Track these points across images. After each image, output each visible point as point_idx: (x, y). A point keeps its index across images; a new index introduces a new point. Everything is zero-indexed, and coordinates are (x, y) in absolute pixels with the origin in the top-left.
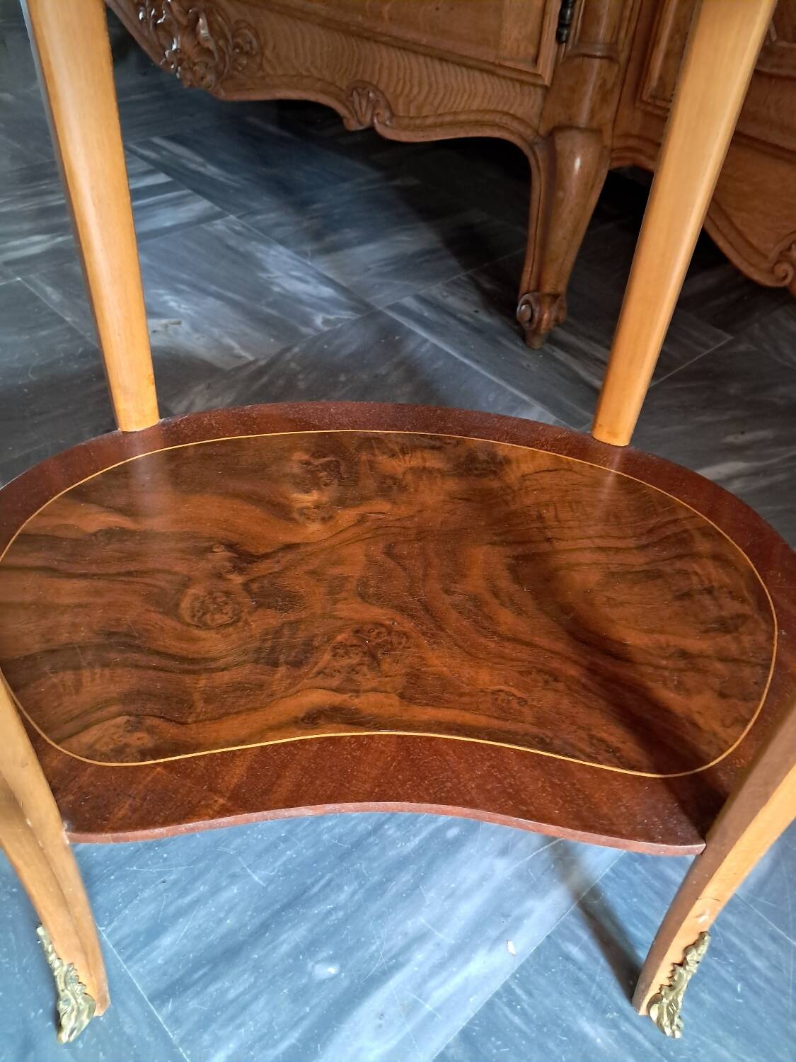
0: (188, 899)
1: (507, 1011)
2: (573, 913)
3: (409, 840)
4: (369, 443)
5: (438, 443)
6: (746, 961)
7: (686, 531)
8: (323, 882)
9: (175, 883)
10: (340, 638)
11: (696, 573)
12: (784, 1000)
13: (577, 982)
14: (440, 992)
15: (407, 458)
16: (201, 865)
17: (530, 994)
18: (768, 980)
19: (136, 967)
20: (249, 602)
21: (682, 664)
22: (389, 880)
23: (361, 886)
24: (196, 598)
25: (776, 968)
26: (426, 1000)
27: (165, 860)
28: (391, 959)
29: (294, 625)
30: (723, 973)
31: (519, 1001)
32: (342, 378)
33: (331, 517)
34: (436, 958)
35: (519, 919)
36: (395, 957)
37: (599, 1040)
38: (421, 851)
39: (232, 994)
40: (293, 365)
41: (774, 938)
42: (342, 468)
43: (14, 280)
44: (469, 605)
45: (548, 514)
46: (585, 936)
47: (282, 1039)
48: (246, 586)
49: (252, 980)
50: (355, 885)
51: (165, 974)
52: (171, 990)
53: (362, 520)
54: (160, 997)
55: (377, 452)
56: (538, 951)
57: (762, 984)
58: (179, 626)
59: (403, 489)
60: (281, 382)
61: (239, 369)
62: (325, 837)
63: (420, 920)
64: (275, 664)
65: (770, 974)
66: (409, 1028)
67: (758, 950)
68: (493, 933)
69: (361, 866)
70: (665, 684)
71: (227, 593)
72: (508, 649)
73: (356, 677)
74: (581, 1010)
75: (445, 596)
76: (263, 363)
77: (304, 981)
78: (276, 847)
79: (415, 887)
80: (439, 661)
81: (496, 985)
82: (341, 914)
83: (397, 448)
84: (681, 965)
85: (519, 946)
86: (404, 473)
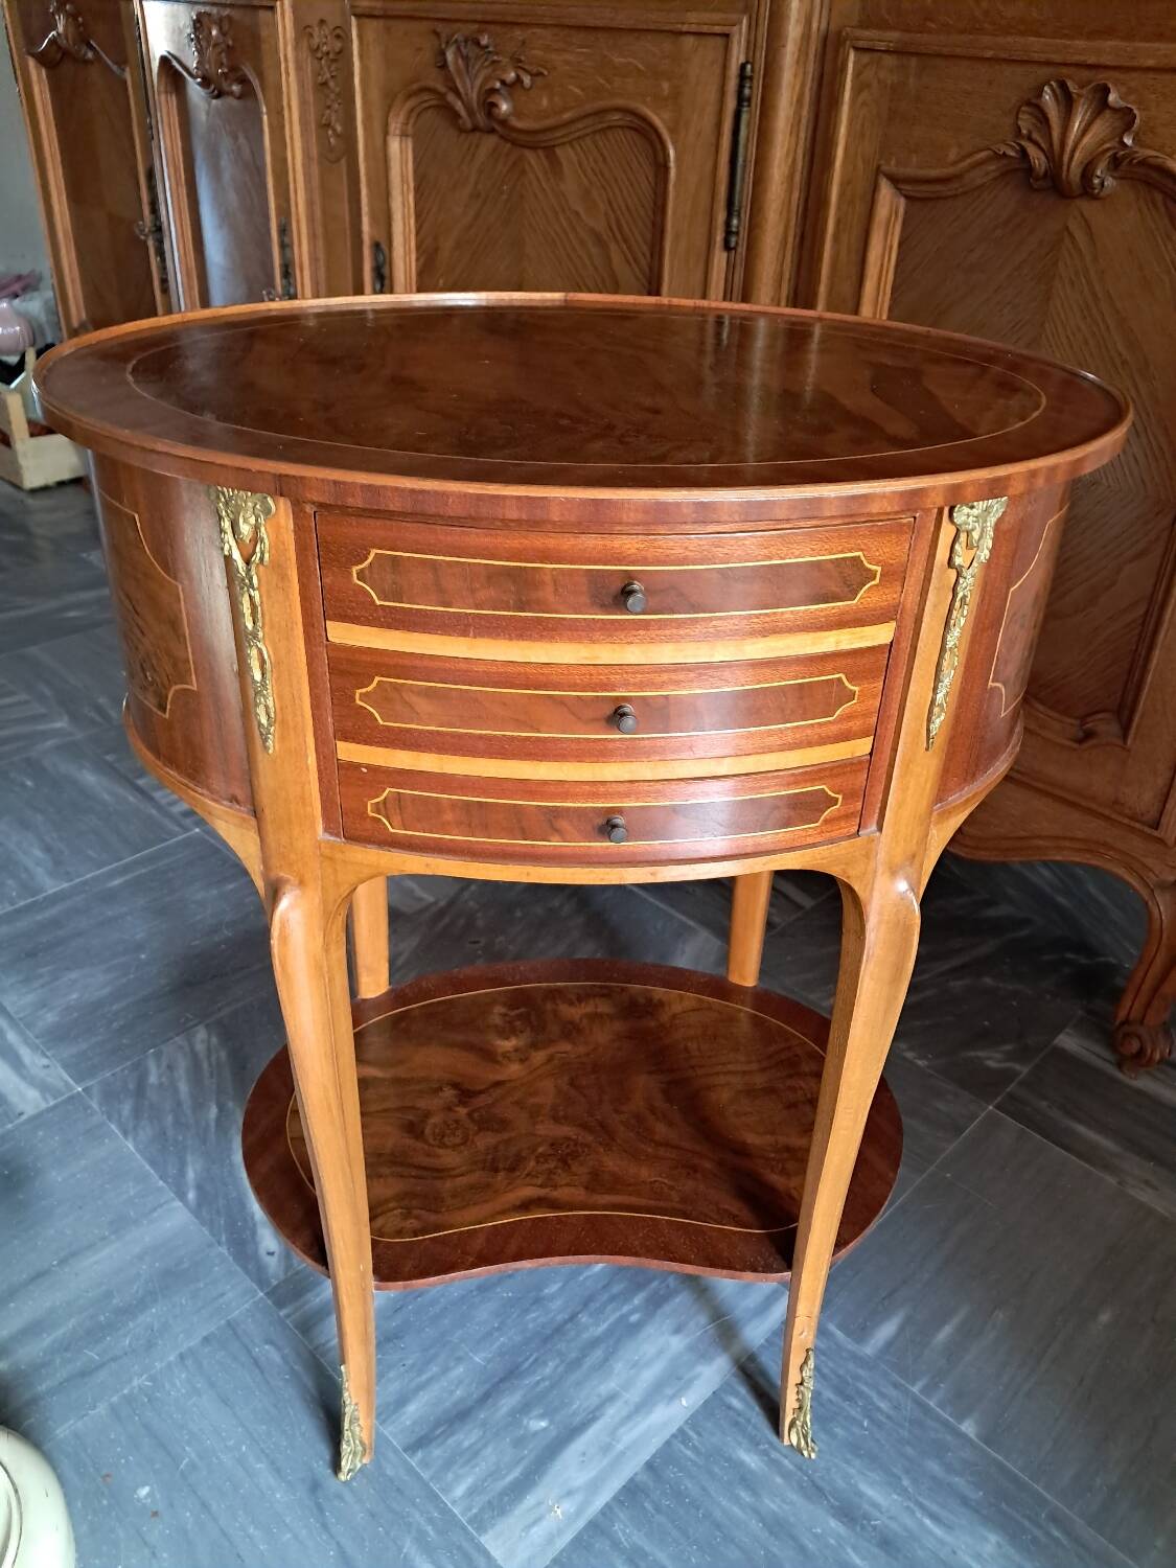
0: (424, 1377)
1: (682, 1447)
2: (733, 1375)
3: (599, 1325)
4: (553, 995)
5: (605, 991)
6: (873, 1403)
7: (797, 1056)
8: (531, 1360)
9: (413, 1365)
10: (540, 1150)
11: (801, 1088)
12: (901, 1431)
13: (736, 1424)
14: (628, 1436)
15: (583, 1005)
16: (432, 1351)
17: (699, 1434)
18: (889, 1417)
19: (390, 1429)
20: (473, 1127)
21: (786, 1155)
22: (584, 1356)
23: (562, 1361)
24: (435, 1125)
25: (896, 1408)
26: (618, 1442)
27: (403, 1349)
28: (588, 1414)
29: (508, 1142)
30: (853, 1413)
31: (690, 1439)
32: (519, 914)
33: (527, 1059)
34: (624, 1413)
35: (690, 1382)
36: (593, 1412)
37: (753, 1465)
38: (609, 1332)
39: (466, 1444)
40: (471, 903)
41: (896, 1386)
42: (533, 1018)
43: (192, 833)
44: (633, 1121)
45: (693, 1046)
46: (743, 1390)
47: (507, 1474)
48: (470, 1115)
49: (481, 1433)
50: (557, 1361)
51: (413, 1432)
52: (420, 1443)
53: (550, 1059)
54: (413, 1448)
55: (559, 1002)
56: (706, 1402)
57: (884, 1420)
58: (426, 1147)
59: (579, 1031)
60: (462, 922)
61: (421, 911)
62: (531, 1326)
63: (611, 1385)
64: (496, 1170)
65: (891, 1413)
66: (605, 1462)
67: (883, 1396)
68: (669, 1391)
69: (562, 1346)
70: (772, 1171)
71: (457, 1122)
72: (662, 1152)
73: (553, 1176)
74: (740, 1444)
75: (614, 1115)
76: (442, 903)
77: (522, 1432)
78: (492, 1335)
79: (606, 1360)
80: (612, 1163)
81: (674, 1429)
82: (547, 1383)
83: (574, 998)
84: (801, 1384)
85: (689, 1402)
86: (581, 1019)
